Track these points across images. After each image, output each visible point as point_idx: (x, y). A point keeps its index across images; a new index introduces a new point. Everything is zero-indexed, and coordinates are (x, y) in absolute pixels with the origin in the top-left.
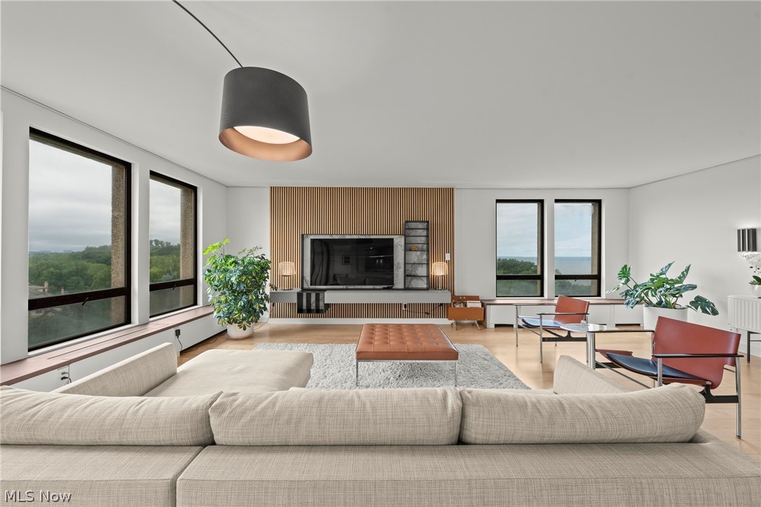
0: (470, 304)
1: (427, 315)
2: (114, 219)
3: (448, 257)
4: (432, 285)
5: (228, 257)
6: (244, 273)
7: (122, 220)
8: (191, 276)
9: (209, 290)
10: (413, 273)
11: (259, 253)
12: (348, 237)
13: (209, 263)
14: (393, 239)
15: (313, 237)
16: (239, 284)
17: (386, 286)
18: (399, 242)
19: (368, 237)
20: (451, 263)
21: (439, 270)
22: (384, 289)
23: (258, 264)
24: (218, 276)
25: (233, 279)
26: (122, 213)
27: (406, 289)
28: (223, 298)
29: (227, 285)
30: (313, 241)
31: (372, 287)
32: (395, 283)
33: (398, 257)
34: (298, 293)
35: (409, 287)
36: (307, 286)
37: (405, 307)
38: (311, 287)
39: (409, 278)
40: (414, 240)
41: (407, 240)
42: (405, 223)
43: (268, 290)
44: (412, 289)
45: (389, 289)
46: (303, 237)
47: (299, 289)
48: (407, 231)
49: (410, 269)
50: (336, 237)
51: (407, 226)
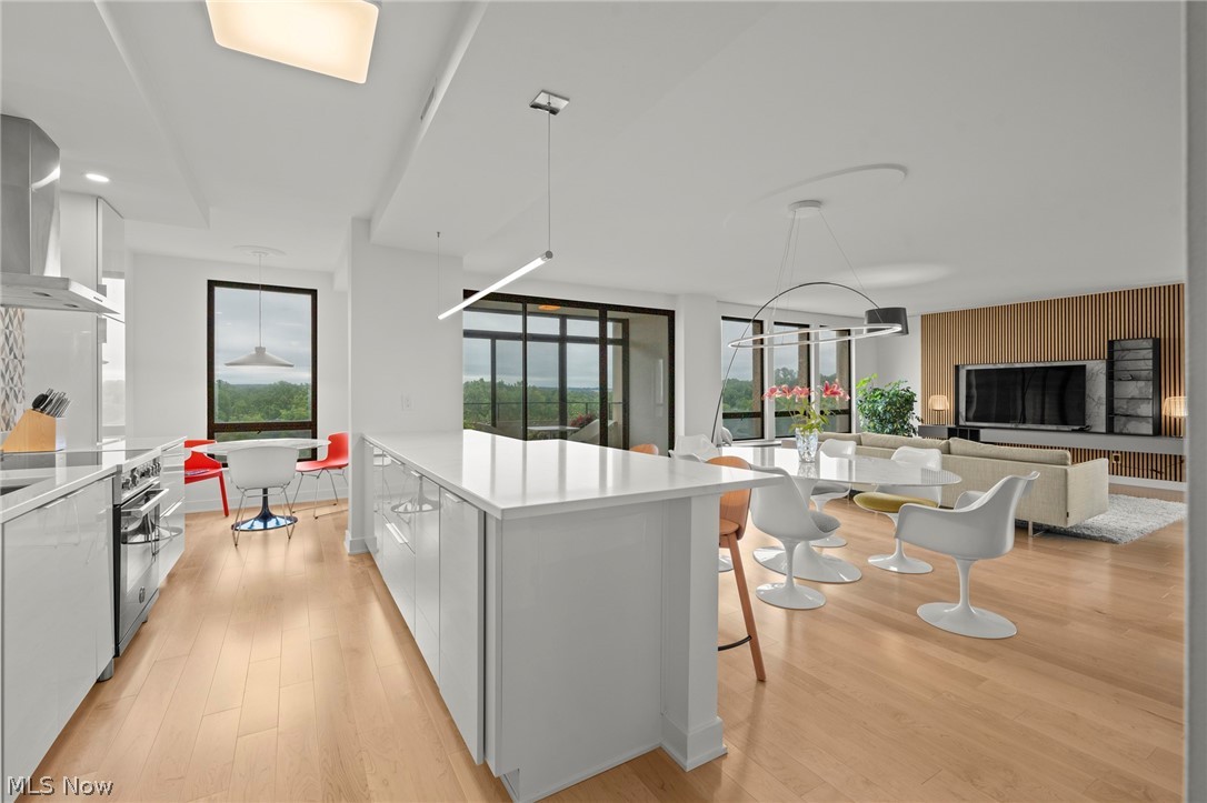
1: (1157, 473)
4: (1162, 428)
5: (876, 389)
6: (889, 404)
8: (846, 407)
9: (861, 417)
10: (1130, 412)
11: (904, 386)
13: (861, 395)
14: (1085, 366)
15: (969, 368)
16: (885, 412)
17: (1077, 428)
18: (1097, 368)
19: (1048, 365)
21: (1180, 408)
22: (1074, 431)
23: (902, 396)
24: (867, 405)
25: (880, 408)
27: (1110, 431)
28: (872, 425)
29: (875, 414)
30: (969, 372)
31: (1054, 427)
32: (1088, 423)
33: (1097, 388)
34: (949, 429)
35: (1116, 430)
36: (962, 422)
37: (1117, 458)
38: (968, 424)
39: (1116, 418)
40: (1131, 365)
41: (1119, 366)
42: (1111, 343)
43: (916, 424)
44: (1121, 434)
45: (1081, 431)
46: (957, 368)
47: (953, 426)
48: (1116, 355)
49: (1120, 406)
50: (1002, 366)
51: (1117, 346)
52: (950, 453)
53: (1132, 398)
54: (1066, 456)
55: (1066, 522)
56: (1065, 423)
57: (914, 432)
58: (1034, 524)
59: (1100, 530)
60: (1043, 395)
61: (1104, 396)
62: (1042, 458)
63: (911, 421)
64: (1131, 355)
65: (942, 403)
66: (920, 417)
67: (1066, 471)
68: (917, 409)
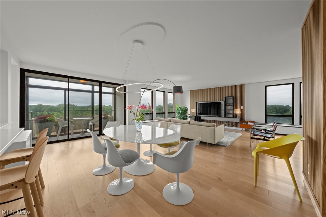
0: (249, 124)
1: (233, 126)
2: (163, 101)
3: (242, 107)
4: (234, 116)
5: (180, 107)
6: (182, 111)
7: (164, 101)
8: (174, 111)
9: (177, 114)
10: (229, 113)
11: (186, 107)
12: (208, 102)
13: (177, 109)
14: (221, 102)
15: (199, 103)
18: (223, 103)
19: (214, 102)
20: (243, 110)
21: (238, 112)
22: (218, 117)
23: (185, 109)
24: (178, 111)
26: (164, 100)
27: (225, 117)
28: (179, 116)
29: (179, 113)
31: (215, 116)
32: (221, 115)
33: (223, 107)
34: (195, 116)
35: (226, 117)
36: (198, 115)
37: (226, 123)
38: (199, 115)
39: (226, 114)
40: (229, 102)
41: (227, 102)
42: (225, 97)
43: (188, 115)
44: (227, 117)
45: (220, 117)
46: (197, 103)
47: (196, 116)
48: (226, 100)
49: (227, 111)
50: (205, 102)
51: (226, 98)
52: (190, 124)
53: (229, 110)
54: (215, 125)
55: (215, 142)
56: (218, 115)
57: (188, 117)
58: (208, 143)
59: (222, 143)
60: (214, 109)
61: (224, 109)
62: (210, 125)
63: (187, 115)
64: (229, 100)
65: (194, 110)
66: (189, 114)
67: (215, 129)
68: (189, 112)
